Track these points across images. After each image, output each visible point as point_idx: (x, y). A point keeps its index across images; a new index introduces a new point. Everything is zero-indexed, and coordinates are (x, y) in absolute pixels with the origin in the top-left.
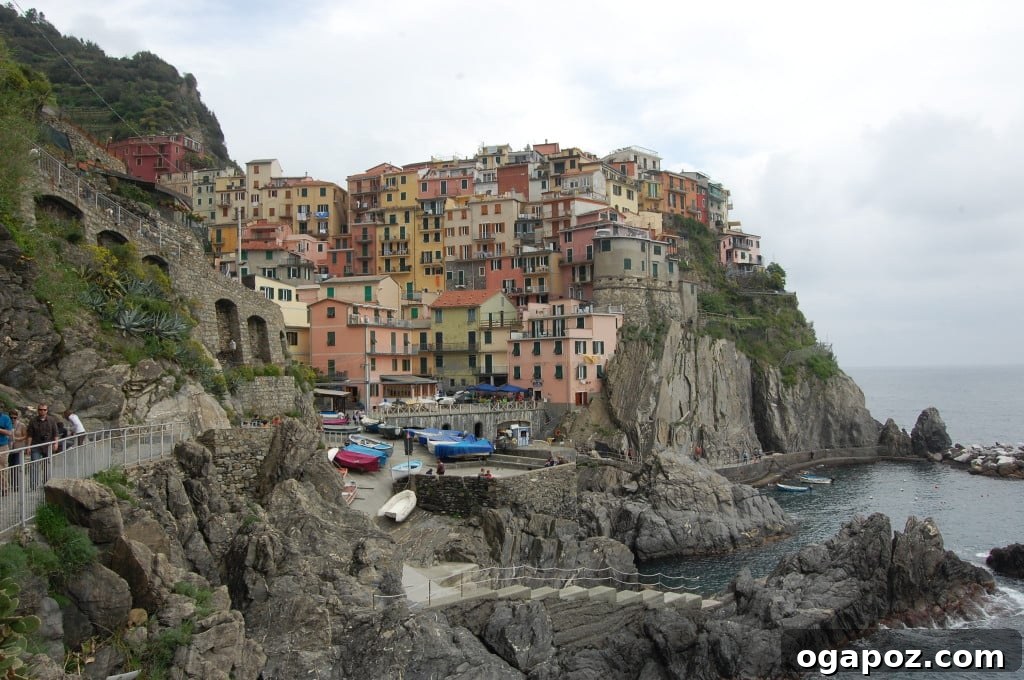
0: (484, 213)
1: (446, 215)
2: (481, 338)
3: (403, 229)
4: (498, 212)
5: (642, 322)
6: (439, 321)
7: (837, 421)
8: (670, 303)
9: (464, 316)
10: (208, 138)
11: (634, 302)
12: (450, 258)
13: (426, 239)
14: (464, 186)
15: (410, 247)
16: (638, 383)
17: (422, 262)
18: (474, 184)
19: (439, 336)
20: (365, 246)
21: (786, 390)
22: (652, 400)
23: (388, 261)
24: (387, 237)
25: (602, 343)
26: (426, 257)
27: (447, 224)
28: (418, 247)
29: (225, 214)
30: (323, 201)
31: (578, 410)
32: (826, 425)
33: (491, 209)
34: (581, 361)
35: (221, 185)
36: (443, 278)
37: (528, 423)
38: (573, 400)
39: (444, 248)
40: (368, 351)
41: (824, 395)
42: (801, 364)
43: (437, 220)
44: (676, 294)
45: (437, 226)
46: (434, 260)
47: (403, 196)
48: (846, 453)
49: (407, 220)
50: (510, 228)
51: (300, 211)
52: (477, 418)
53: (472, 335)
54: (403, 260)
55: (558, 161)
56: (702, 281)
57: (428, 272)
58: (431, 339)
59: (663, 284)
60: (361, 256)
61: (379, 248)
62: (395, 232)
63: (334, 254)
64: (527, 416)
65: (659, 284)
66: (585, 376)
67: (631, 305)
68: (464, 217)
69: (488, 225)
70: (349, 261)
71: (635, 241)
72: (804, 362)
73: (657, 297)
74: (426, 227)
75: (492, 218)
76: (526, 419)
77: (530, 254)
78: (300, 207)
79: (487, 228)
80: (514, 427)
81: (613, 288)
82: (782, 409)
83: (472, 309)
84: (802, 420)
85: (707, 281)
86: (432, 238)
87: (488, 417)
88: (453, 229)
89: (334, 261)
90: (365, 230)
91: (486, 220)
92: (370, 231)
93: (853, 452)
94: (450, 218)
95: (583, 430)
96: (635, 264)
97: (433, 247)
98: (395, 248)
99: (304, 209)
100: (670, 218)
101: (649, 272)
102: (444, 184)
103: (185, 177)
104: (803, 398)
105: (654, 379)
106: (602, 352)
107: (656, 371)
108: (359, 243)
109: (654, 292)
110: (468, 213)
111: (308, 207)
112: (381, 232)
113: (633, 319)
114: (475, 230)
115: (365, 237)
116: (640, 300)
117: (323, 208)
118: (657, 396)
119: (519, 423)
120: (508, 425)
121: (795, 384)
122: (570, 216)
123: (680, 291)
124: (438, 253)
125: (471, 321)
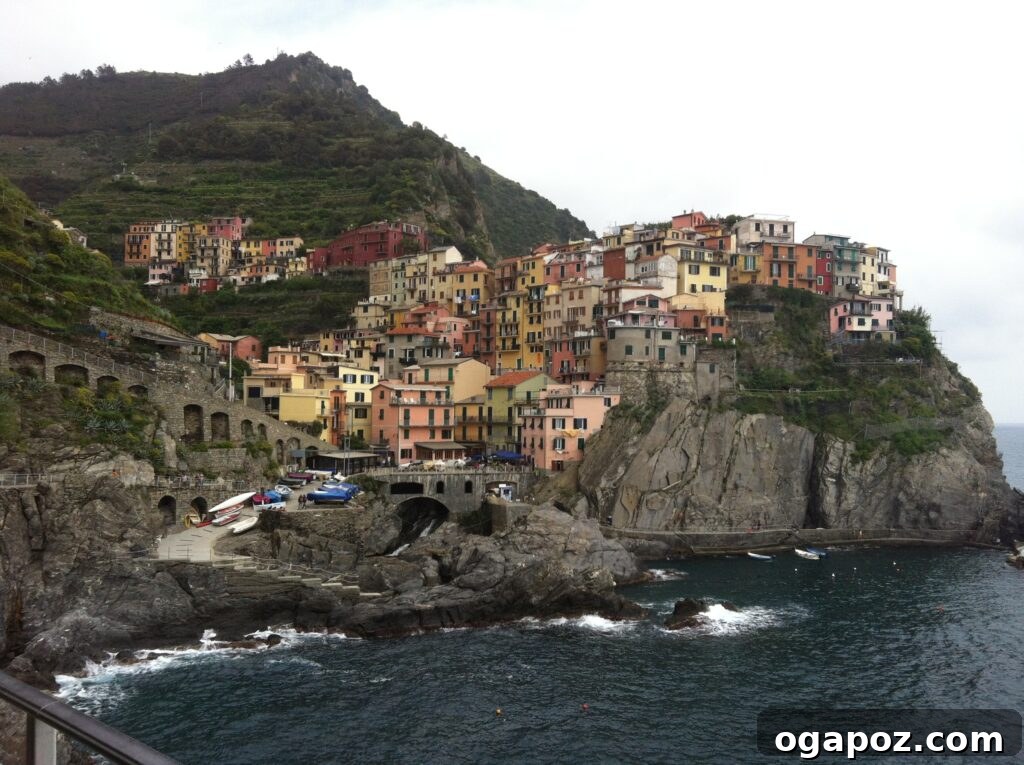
0: (572, 298)
1: (545, 300)
2: (515, 413)
3: (515, 313)
4: (581, 297)
5: (641, 401)
6: (490, 398)
7: (911, 500)
8: (679, 382)
9: (505, 394)
10: (457, 210)
11: (632, 383)
12: (547, 338)
13: (531, 322)
14: (578, 270)
15: (520, 328)
16: (612, 453)
17: (528, 341)
18: (586, 268)
19: (490, 409)
20: (488, 327)
21: (853, 465)
22: (621, 470)
23: (504, 340)
24: (504, 320)
25: (585, 420)
26: (531, 337)
27: (546, 308)
28: (526, 328)
29: (412, 297)
30: (476, 285)
31: (551, 476)
32: (897, 505)
33: (576, 294)
34: (559, 435)
35: (409, 272)
36: (542, 355)
37: (515, 484)
38: (548, 466)
39: (544, 329)
40: (402, 423)
41: (902, 473)
42: (886, 439)
43: (539, 304)
44: (689, 374)
45: (539, 310)
46: (537, 340)
47: (533, 279)
48: (918, 534)
49: (518, 305)
50: (589, 312)
51: (458, 295)
52: (468, 478)
53: (510, 409)
54: (514, 340)
55: (649, 244)
56: (779, 353)
57: (532, 351)
58: (485, 413)
59: (672, 365)
60: (485, 336)
61: (498, 330)
62: (509, 316)
63: (467, 334)
64: (515, 478)
65: (666, 366)
66: (563, 447)
67: (629, 385)
68: (557, 302)
69: (574, 309)
70: (477, 341)
71: (638, 331)
72: (889, 437)
73: (661, 377)
74: (531, 311)
75: (577, 303)
76: (514, 480)
77: (581, 338)
78: (458, 291)
79: (575, 311)
80: (501, 486)
81: (616, 372)
82: (840, 484)
83: (511, 389)
84: (866, 497)
85: (786, 354)
86: (535, 320)
87: (477, 477)
88: (550, 312)
89: (467, 341)
90: (489, 314)
91: (572, 305)
92: (492, 316)
93: (927, 534)
94: (548, 303)
95: (549, 491)
96: (638, 348)
97: (536, 329)
98: (509, 329)
99: (461, 293)
100: (763, 290)
101: (654, 355)
102: (563, 268)
103: (387, 264)
104: (873, 475)
105: (631, 451)
106: (585, 427)
107: (635, 444)
108: (484, 325)
109: (659, 374)
110: (560, 299)
111: (464, 291)
112: (499, 316)
113: (629, 398)
114: (565, 313)
115: (488, 320)
116: (639, 381)
117: (476, 291)
118: (628, 466)
119: (508, 483)
120: (496, 484)
121: (868, 459)
122: (618, 303)
123: (694, 370)
124: (540, 333)
125: (510, 398)
